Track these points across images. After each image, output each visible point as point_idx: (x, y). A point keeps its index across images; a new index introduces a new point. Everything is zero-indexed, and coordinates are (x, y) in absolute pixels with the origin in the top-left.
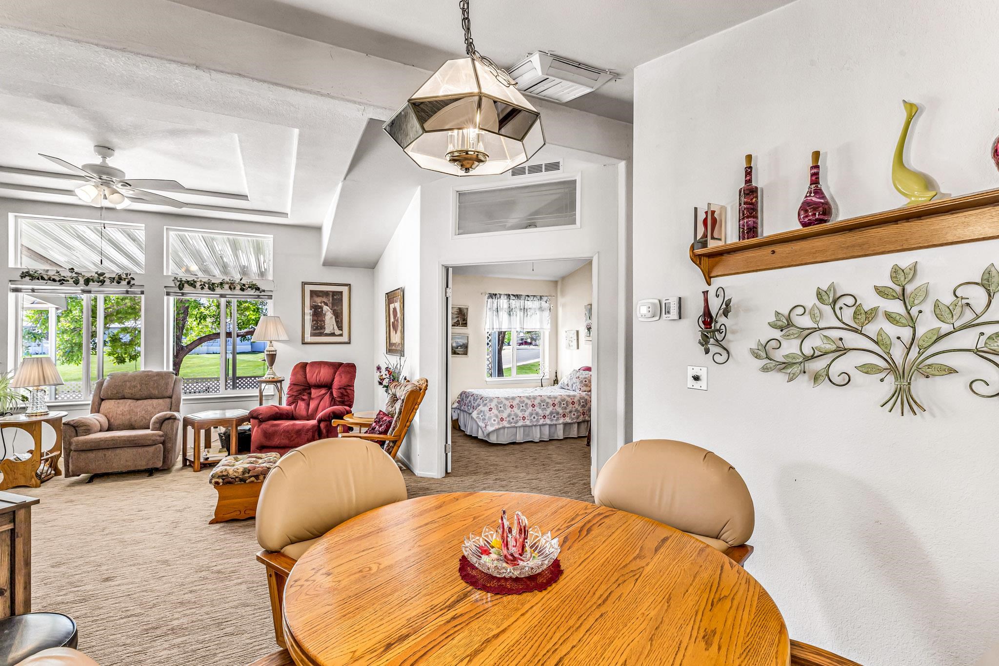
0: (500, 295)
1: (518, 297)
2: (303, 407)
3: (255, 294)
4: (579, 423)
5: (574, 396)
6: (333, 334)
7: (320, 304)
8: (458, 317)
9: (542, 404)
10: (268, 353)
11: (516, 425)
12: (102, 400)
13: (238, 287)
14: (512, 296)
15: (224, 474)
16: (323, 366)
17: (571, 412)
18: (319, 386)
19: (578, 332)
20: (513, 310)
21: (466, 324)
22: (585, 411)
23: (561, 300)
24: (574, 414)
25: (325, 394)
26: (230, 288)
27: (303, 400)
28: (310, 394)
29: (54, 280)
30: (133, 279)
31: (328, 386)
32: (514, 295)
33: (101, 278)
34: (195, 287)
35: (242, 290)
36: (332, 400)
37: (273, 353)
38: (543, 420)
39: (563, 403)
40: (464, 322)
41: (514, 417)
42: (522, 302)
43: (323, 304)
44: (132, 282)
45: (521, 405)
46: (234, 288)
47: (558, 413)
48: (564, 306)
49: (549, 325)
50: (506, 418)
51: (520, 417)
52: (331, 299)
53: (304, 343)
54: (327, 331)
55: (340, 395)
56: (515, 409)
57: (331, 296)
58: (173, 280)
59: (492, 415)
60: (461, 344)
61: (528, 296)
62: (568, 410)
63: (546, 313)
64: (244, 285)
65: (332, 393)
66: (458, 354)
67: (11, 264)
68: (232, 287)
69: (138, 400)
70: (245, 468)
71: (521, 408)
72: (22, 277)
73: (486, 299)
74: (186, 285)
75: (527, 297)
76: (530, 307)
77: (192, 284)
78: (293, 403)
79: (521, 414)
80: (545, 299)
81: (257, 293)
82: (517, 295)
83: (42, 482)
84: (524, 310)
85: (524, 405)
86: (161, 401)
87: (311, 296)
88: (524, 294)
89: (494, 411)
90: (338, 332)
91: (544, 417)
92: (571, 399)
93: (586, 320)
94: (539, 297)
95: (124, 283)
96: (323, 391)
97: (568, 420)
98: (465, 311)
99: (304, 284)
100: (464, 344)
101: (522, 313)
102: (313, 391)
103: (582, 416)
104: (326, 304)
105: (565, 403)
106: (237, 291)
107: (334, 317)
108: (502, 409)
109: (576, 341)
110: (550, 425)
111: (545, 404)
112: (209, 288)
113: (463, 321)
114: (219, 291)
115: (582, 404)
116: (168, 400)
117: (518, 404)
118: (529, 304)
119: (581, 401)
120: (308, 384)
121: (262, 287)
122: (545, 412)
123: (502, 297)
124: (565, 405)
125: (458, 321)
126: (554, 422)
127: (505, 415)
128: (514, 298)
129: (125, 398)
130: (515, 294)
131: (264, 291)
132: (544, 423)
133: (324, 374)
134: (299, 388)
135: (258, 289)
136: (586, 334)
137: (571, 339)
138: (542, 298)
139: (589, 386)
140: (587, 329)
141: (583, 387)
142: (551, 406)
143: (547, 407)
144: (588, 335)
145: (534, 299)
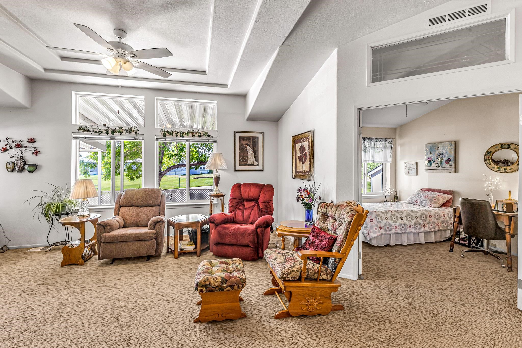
1: (370, 139)
2: (240, 215)
3: (207, 139)
4: (435, 232)
5: (431, 211)
6: (253, 165)
7: (245, 146)
9: (408, 217)
10: (215, 177)
11: (390, 233)
12: (121, 207)
13: (197, 135)
14: (366, 139)
15: (207, 283)
16: (251, 186)
17: (429, 223)
18: (249, 200)
19: (417, 163)
20: (367, 149)
22: (439, 223)
23: (399, 141)
24: (431, 225)
25: (254, 206)
26: (192, 135)
27: (240, 209)
28: (244, 205)
29: (95, 132)
30: (138, 131)
31: (256, 200)
32: (368, 138)
33: (121, 130)
34: (172, 135)
35: (199, 136)
36: (259, 211)
37: (218, 177)
38: (409, 229)
39: (423, 216)
41: (389, 226)
42: (373, 142)
43: (247, 145)
44: (138, 132)
45: (393, 217)
46: (195, 135)
47: (420, 224)
48: (402, 145)
49: (391, 158)
50: (383, 227)
51: (393, 226)
52: (251, 142)
53: (235, 171)
54: (249, 163)
55: (264, 207)
56: (389, 221)
57: (251, 140)
58: (160, 131)
59: (373, 224)
61: (377, 139)
62: (427, 222)
63: (389, 151)
64: (200, 133)
65: (258, 205)
67: (74, 122)
68: (194, 135)
69: (141, 207)
70: (223, 278)
71: (394, 220)
72: (79, 130)
74: (167, 134)
76: (379, 146)
77: (171, 133)
78: (233, 211)
79: (393, 224)
80: (388, 140)
81: (208, 138)
83: (85, 261)
84: (375, 148)
85: (395, 217)
86: (154, 208)
87: (240, 140)
88: (374, 137)
89: (375, 221)
90: (256, 163)
91: (410, 227)
92: (429, 213)
93: (427, 154)
94: (384, 139)
95: (133, 133)
96: (253, 204)
97: (427, 229)
99: (236, 132)
101: (373, 151)
102: (246, 203)
103: (437, 227)
104: (249, 145)
105: (424, 216)
106: (197, 138)
107: (253, 154)
108: (380, 220)
109: (415, 170)
110: (414, 233)
111: (410, 217)
112: (181, 136)
114: (186, 137)
115: (437, 217)
116: (158, 207)
117: (391, 217)
118: (377, 144)
119: (436, 215)
120: (243, 198)
121: (211, 135)
122: (410, 223)
124: (425, 218)
126: (417, 231)
127: (382, 225)
128: (368, 140)
129: (133, 206)
130: (368, 137)
131: (212, 137)
132: (410, 231)
133: (253, 192)
134: (236, 201)
135: (208, 136)
136: (427, 165)
137: (410, 168)
138: (387, 140)
139: (438, 204)
140: (428, 161)
141: (433, 204)
142: (414, 218)
143: (411, 219)
144: (429, 165)
145: (381, 141)
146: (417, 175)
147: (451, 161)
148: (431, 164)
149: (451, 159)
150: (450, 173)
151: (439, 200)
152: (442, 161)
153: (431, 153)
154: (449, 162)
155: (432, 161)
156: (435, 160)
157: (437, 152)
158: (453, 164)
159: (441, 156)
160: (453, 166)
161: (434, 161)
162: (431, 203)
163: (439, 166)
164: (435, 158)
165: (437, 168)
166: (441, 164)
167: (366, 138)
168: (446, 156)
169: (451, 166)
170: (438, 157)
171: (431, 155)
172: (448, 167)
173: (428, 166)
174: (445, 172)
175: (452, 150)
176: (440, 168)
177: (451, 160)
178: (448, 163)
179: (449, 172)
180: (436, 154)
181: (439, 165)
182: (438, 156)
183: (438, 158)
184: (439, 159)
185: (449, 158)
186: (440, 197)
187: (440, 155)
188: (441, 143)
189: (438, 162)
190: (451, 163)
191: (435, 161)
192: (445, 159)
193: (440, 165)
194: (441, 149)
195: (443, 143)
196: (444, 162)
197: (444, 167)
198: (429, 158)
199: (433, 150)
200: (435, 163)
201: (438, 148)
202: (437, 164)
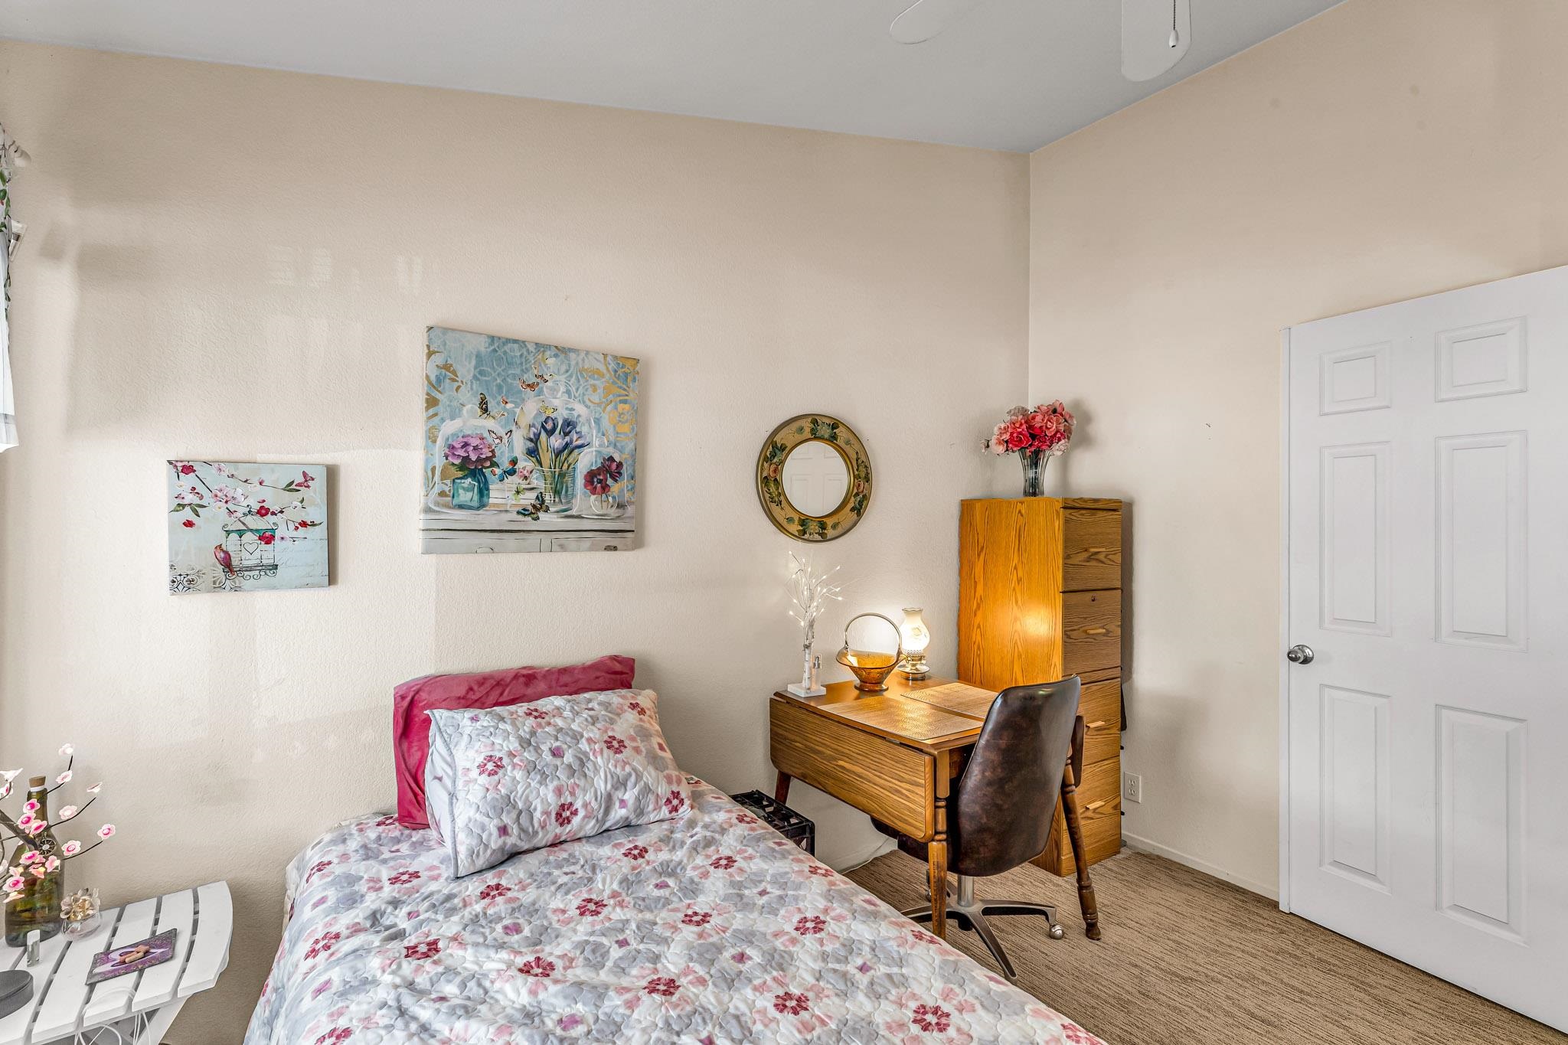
19: (332, 479)
109: (318, 533)
137: (260, 523)
140: (461, 469)
144: (468, 498)
146: (332, 579)
147: (620, 474)
148: (483, 491)
149: (620, 465)
150: (615, 548)
152: (562, 475)
153: (485, 410)
154: (610, 481)
155: (494, 464)
156: (514, 462)
157: (530, 411)
159: (557, 441)
160: (631, 510)
161: (506, 465)
163: (540, 506)
164: (519, 446)
165: (528, 523)
166: (557, 492)
168: (596, 442)
169: (621, 506)
170: (535, 440)
171: (489, 423)
172: (602, 517)
173: (461, 507)
174: (587, 544)
176: (547, 519)
177: (624, 470)
178: (605, 488)
179: (608, 548)
180: (524, 422)
181: (540, 498)
182: (538, 436)
183: (533, 453)
184: (546, 456)
185: (611, 459)
187: (550, 433)
188: (562, 351)
189: (535, 483)
190: (620, 490)
191: (512, 472)
192: (585, 461)
193: (548, 498)
194: (562, 389)
195: (571, 350)
196: (580, 481)
197: (579, 517)
198: (466, 445)
199: (500, 387)
200: (513, 481)
201: (535, 380)
202: (533, 495)
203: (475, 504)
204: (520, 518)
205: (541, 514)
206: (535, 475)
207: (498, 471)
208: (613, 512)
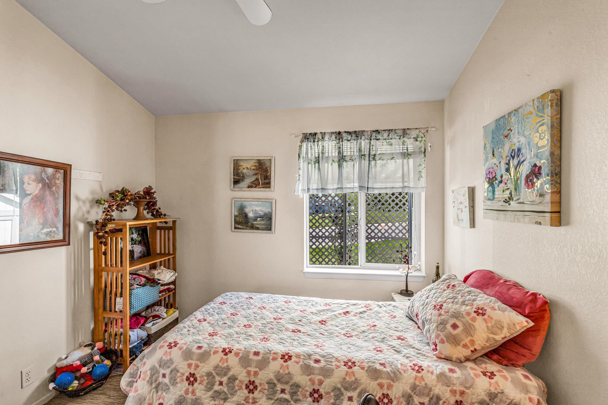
0: (323, 134)
1: (357, 134)
8: (256, 174)
9: (279, 387)
14: (345, 136)
20: (347, 158)
21: (269, 183)
32: (349, 133)
40: (267, 181)
42: (365, 142)
45: (218, 378)
49: (423, 179)
56: (199, 389)
60: (262, 213)
61: (377, 132)
63: (417, 160)
66: (258, 229)
71: (217, 387)
73: (299, 144)
75: (374, 134)
76: (383, 150)
80: (414, 134)
82: (355, 132)
84: (370, 156)
85: (225, 379)
88: (369, 128)
93: (486, 160)
94: (400, 133)
98: (268, 164)
100: (265, 214)
101: (365, 162)
108: (166, 380)
111: (287, 388)
113: (265, 179)
117: (209, 374)
123: (327, 137)
125: (257, 179)
128: (349, 137)
130: (351, 130)
136: (486, 194)
137: (461, 207)
138: (408, 132)
139: (465, 346)
140: (489, 182)
141: (442, 342)
142: (305, 396)
143: (292, 396)
144: (490, 194)
145: (390, 136)
146: (474, 225)
147: (540, 174)
148: (494, 191)
149: (540, 168)
150: (540, 224)
151: (469, 330)
152: (517, 180)
153: (493, 155)
154: (535, 180)
155: (496, 179)
156: (502, 177)
157: (506, 150)
158: (547, 188)
159: (516, 161)
160: (548, 198)
161: (499, 179)
162: (437, 336)
163: (511, 198)
164: (503, 167)
165: (507, 207)
166: (516, 190)
167: (345, 132)
168: (528, 157)
169: (541, 195)
170: (508, 164)
171: (495, 161)
172: (533, 203)
173: (489, 199)
174: (527, 219)
175: (544, 128)
176: (513, 205)
177: (544, 171)
178: (533, 184)
179: (536, 223)
180: (504, 157)
181: (511, 194)
182: (509, 161)
183: (508, 170)
184: (512, 170)
185: (535, 165)
186: (480, 318)
187: (513, 158)
188: (517, 111)
189: (509, 185)
190: (541, 184)
191: (501, 182)
192: (525, 169)
193: (513, 193)
194: (517, 132)
195: (519, 108)
196: (523, 182)
197: (523, 203)
198: (489, 172)
199: (497, 142)
200: (502, 185)
201: (508, 132)
202: (508, 192)
203: (492, 198)
204: (505, 204)
205: (511, 202)
206: (509, 182)
207: (497, 182)
208: (538, 199)
